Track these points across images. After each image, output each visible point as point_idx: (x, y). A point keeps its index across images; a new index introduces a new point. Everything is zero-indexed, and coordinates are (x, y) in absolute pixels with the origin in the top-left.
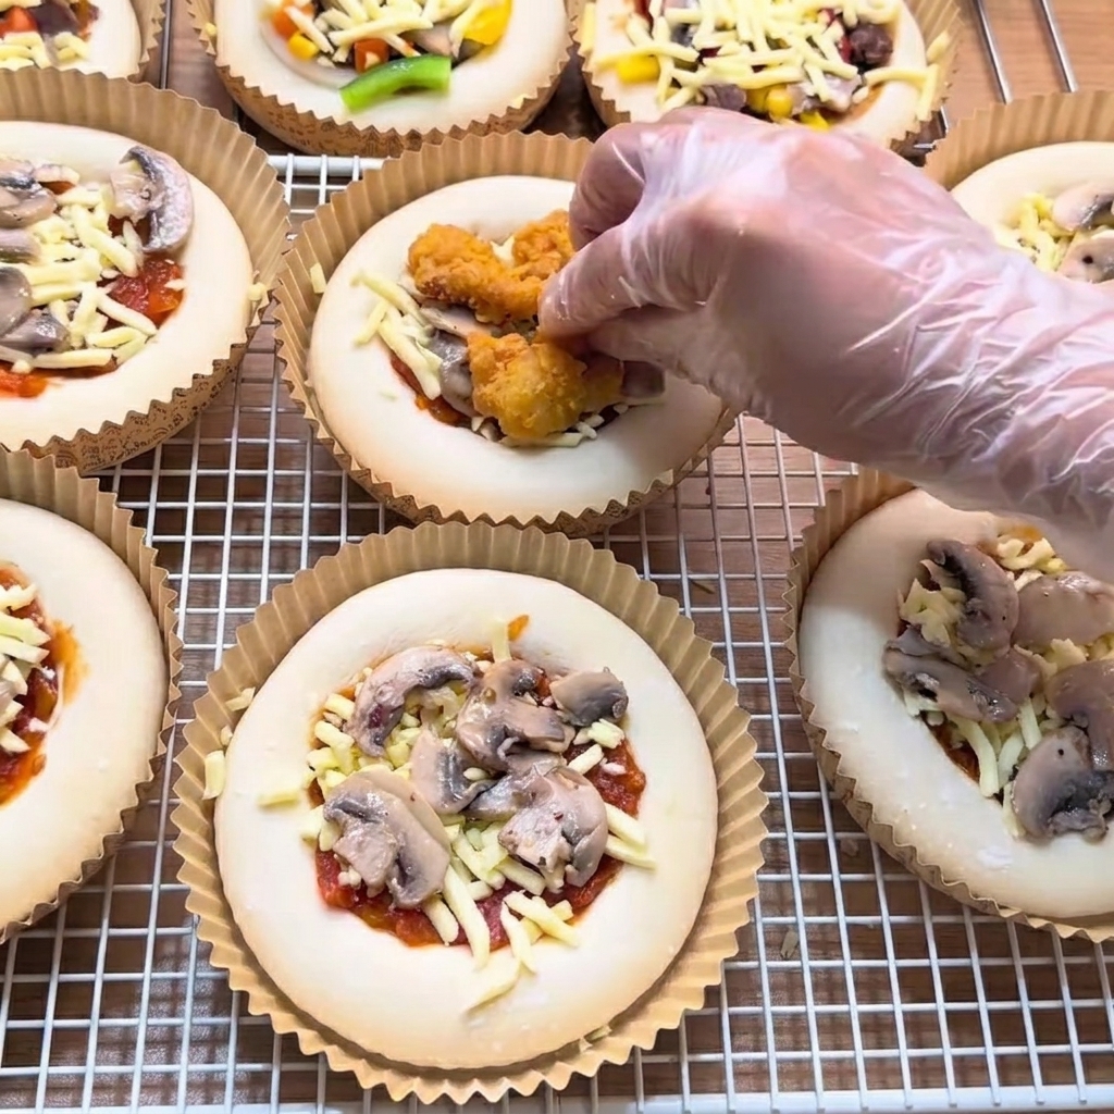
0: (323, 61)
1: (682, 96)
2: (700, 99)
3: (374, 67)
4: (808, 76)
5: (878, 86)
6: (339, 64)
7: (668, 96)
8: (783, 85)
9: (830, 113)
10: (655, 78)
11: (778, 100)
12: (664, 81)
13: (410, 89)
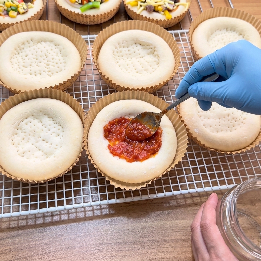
0: (76, 3)
1: (142, 8)
2: (145, 9)
3: (86, 4)
4: (165, 4)
5: (178, 6)
6: (79, 4)
7: (140, 8)
8: (161, 5)
9: (170, 11)
10: (137, 5)
11: (160, 8)
12: (139, 6)
13: (93, 8)
